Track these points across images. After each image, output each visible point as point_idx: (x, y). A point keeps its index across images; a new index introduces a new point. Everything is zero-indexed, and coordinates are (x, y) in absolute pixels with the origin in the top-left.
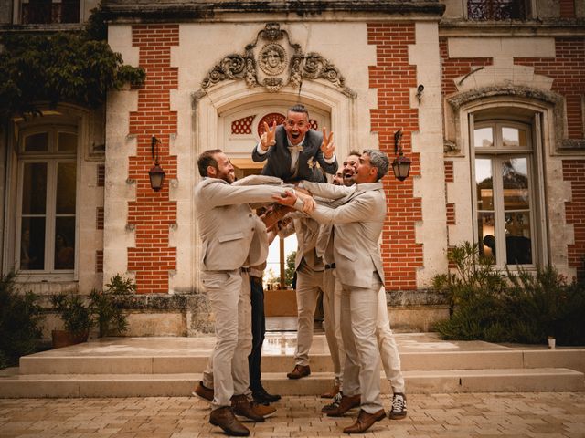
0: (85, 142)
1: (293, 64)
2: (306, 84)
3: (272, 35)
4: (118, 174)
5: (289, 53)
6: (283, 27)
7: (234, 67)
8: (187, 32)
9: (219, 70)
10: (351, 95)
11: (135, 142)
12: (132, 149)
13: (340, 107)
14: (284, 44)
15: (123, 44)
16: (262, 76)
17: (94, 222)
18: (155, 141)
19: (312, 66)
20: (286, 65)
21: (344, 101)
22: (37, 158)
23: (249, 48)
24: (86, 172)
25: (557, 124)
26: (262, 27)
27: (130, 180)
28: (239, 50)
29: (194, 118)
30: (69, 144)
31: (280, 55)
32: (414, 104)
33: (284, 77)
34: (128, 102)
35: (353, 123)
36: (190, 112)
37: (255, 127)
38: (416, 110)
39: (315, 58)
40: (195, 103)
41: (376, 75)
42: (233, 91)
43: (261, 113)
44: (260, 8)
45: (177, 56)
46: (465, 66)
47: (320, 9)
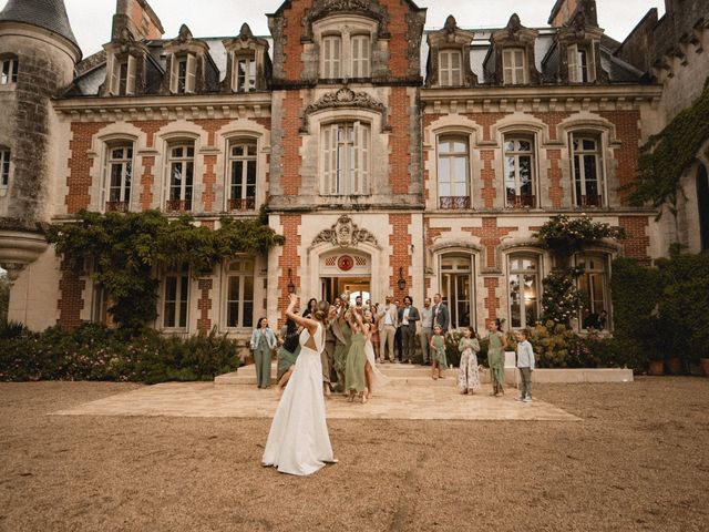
0: (258, 268)
1: (353, 234)
2: (360, 244)
3: (344, 221)
4: (273, 284)
5: (352, 229)
6: (349, 216)
7: (327, 235)
8: (305, 218)
9: (320, 237)
10: (380, 249)
11: (281, 271)
12: (280, 273)
13: (375, 254)
14: (350, 224)
15: (275, 224)
16: (339, 240)
17: (262, 305)
18: (290, 270)
19: (362, 235)
20: (350, 235)
21: (377, 251)
22: (234, 274)
23: (334, 226)
24: (258, 283)
25: (482, 260)
26: (339, 216)
27: (279, 288)
28: (329, 228)
29: (308, 259)
30: (250, 267)
31: (348, 231)
32: (410, 253)
33: (350, 240)
34: (278, 251)
35: (381, 262)
36: (306, 256)
37: (336, 262)
38: (410, 257)
39: (364, 231)
40: (308, 253)
41: (392, 239)
42: (326, 247)
43: (339, 256)
44: (339, 207)
45: (301, 230)
46: (437, 232)
47: (367, 208)
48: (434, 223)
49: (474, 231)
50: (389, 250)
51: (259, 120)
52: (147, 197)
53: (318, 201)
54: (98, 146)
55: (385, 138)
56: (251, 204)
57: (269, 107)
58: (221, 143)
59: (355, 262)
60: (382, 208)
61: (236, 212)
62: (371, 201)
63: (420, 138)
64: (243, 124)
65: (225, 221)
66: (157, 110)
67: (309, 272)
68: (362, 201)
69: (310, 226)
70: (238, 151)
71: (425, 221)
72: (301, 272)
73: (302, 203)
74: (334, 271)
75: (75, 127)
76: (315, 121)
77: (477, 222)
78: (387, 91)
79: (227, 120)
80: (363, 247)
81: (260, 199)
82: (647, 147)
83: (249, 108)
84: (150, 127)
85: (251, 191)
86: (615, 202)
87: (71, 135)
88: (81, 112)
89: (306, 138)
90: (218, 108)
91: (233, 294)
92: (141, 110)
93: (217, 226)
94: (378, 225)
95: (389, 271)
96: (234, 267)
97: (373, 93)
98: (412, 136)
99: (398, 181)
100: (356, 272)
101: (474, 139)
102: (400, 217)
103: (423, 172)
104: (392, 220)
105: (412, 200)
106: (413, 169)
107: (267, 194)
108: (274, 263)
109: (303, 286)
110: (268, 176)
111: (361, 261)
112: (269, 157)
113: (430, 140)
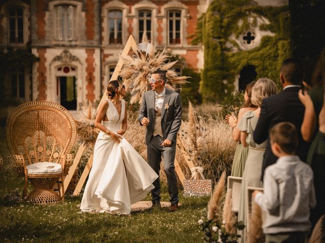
0: (27, 71)
1: (70, 58)
3: (66, 52)
4: (35, 80)
5: (69, 56)
6: (68, 50)
7: (58, 58)
8: (48, 50)
9: (55, 59)
10: (82, 64)
11: (38, 73)
12: (38, 75)
13: (79, 67)
14: (68, 54)
15: (35, 52)
16: (64, 60)
17: (29, 88)
18: (42, 73)
19: (74, 58)
20: (68, 58)
21: (80, 65)
22: (14, 73)
23: (61, 54)
26: (63, 50)
27: (38, 80)
28: (59, 55)
29: (50, 69)
30: (22, 70)
31: (67, 56)
32: (94, 66)
33: (68, 61)
34: (37, 65)
35: (82, 70)
36: (49, 67)
37: (62, 69)
38: (94, 68)
39: (74, 57)
41: (87, 60)
42: (58, 63)
43: (63, 67)
44: (63, 46)
45: (46, 55)
46: (107, 56)
47: (76, 46)
48: (106, 52)
50: (85, 65)
53: (54, 43)
55: (83, 14)
56: (21, 39)
58: (4, 10)
59: (70, 69)
60: (82, 47)
61: (13, 45)
62: (78, 43)
63: (100, 11)
64: (15, 2)
67: (50, 74)
68: (74, 43)
69: (50, 54)
70: (13, 13)
71: (102, 51)
72: (47, 74)
73: (47, 43)
74: (62, 74)
76: (51, 5)
80: (74, 63)
81: (26, 39)
82: (201, 18)
85: (21, 34)
86: (185, 43)
89: (47, 14)
91: (13, 83)
94: (81, 53)
95: (85, 74)
96: (14, 70)
98: (96, 14)
99: (89, 35)
100: (71, 74)
101: (125, 12)
102: (90, 50)
103: (101, 30)
104: (87, 51)
105: (95, 43)
106: (96, 29)
107: (30, 36)
108: (35, 70)
109: (48, 80)
110: (30, 28)
111: (73, 69)
112: (30, 19)
113: (105, 12)
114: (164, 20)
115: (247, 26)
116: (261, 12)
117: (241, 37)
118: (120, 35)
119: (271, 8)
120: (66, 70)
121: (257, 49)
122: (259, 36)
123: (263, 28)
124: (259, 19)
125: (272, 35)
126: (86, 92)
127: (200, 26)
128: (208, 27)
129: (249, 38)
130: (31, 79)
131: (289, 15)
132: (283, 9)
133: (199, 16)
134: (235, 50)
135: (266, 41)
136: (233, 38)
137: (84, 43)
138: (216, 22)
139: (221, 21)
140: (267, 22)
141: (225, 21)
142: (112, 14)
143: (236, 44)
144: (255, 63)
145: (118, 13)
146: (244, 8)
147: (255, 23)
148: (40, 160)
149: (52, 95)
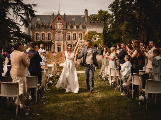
3: (59, 42)
4: (53, 47)
7: (57, 43)
8: (55, 42)
15: (53, 42)
24: (51, 47)
30: (50, 45)
34: (53, 44)
41: (63, 43)
42: (57, 44)
44: (58, 41)
45: (55, 43)
46: (67, 43)
47: (61, 41)
48: (67, 42)
49: (70, 43)
50: (63, 44)
51: (51, 32)
52: (40, 39)
53: (57, 40)
54: (35, 34)
55: (62, 34)
56: (50, 40)
57: (52, 31)
58: (47, 34)
60: (62, 41)
61: (49, 40)
63: (66, 34)
64: (49, 32)
65: (48, 41)
66: (41, 31)
68: (60, 40)
69: (56, 42)
70: (48, 34)
71: (66, 42)
72: (55, 46)
73: (55, 40)
74: (58, 46)
75: (33, 32)
76: (56, 33)
77: (71, 42)
78: (63, 30)
79: (47, 32)
80: (61, 44)
81: (51, 39)
83: (50, 31)
84: (40, 32)
85: (50, 38)
86: (83, 40)
87: (32, 33)
88: (33, 31)
89: (55, 34)
90: (47, 31)
91: (49, 48)
92: (39, 31)
93: (47, 42)
94: (62, 42)
95: (63, 46)
96: (49, 45)
97: (61, 30)
98: (65, 34)
99: (64, 38)
100: (60, 46)
101: (71, 34)
102: (64, 42)
103: (66, 37)
104: (63, 42)
105: (65, 40)
106: (65, 37)
107: (52, 39)
108: (53, 45)
109: (55, 47)
110: (52, 37)
111: (60, 45)
112: (52, 35)
113: (67, 34)
114: (79, 35)
115: (95, 37)
116: (98, 34)
117: (94, 39)
118: (70, 38)
119: (99, 33)
120: (59, 45)
121: (97, 41)
122: (97, 39)
123: (98, 37)
124: (97, 35)
125: (100, 38)
126: (63, 50)
127: (86, 37)
128: (87, 37)
129: (95, 39)
130: (52, 47)
131: (103, 35)
132: (102, 34)
133: (85, 35)
134: (93, 41)
135: (99, 40)
136: (92, 39)
137: (63, 40)
138: (89, 36)
139: (90, 36)
140: (99, 36)
141: (91, 36)
142: (68, 34)
143: (93, 40)
144: (97, 44)
145: (69, 34)
146: (94, 33)
147: (97, 36)
148: (62, 63)
149: (56, 51)
